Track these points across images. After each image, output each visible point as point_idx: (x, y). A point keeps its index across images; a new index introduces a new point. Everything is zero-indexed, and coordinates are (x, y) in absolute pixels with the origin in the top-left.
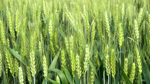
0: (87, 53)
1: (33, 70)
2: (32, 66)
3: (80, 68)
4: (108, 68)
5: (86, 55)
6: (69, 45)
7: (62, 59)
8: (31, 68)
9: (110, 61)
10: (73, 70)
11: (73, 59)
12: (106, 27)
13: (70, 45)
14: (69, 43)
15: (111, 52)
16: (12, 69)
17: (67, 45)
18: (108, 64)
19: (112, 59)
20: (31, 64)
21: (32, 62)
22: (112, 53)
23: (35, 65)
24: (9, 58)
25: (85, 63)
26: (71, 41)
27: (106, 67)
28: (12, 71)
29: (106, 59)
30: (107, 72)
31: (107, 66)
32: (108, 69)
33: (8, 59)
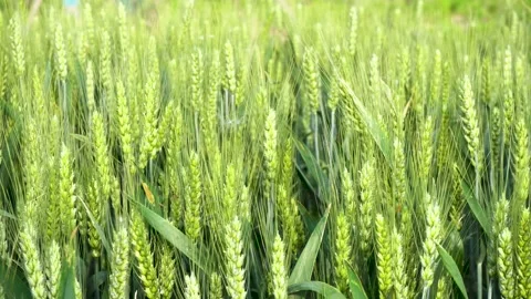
0: (430, 223)
1: (235, 287)
2: (234, 270)
3: (405, 278)
4: (509, 276)
5: (429, 231)
6: (359, 197)
7: (338, 244)
8: (230, 279)
9: (515, 252)
10: (382, 286)
11: (386, 244)
12: (468, 131)
13: (363, 198)
14: (358, 190)
15: (518, 219)
16: (154, 285)
17: (350, 195)
18: (508, 263)
19: (522, 243)
20: (230, 265)
21: (234, 257)
22: (523, 222)
23: (243, 267)
24: (143, 246)
25: (426, 260)
26: (365, 182)
27: (501, 274)
28: (154, 289)
29: (502, 243)
30: (504, 292)
31: (504, 268)
32: (505, 282)
33: (139, 248)
